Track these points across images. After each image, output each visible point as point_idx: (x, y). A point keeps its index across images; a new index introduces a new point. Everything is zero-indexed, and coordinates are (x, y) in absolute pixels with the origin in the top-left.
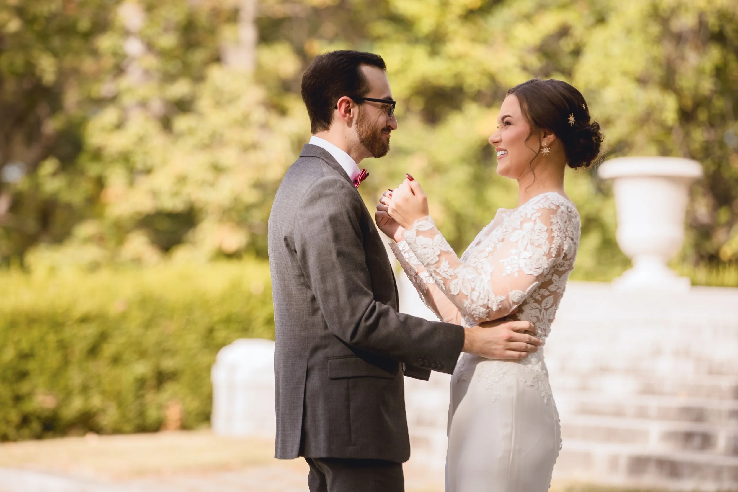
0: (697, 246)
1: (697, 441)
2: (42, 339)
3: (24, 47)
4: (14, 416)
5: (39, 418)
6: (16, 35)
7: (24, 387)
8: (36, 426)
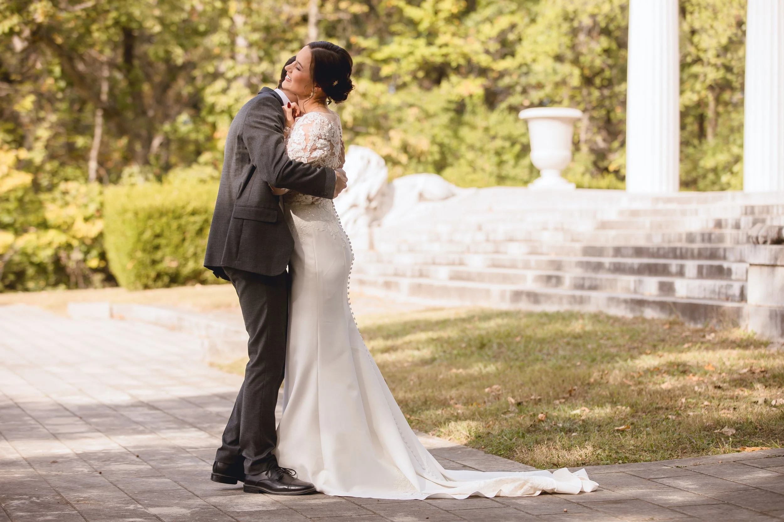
0: (595, 164)
1: (554, 281)
2: (168, 225)
3: (165, 42)
4: (153, 274)
5: (167, 274)
6: (160, 33)
7: (158, 255)
8: (166, 279)
